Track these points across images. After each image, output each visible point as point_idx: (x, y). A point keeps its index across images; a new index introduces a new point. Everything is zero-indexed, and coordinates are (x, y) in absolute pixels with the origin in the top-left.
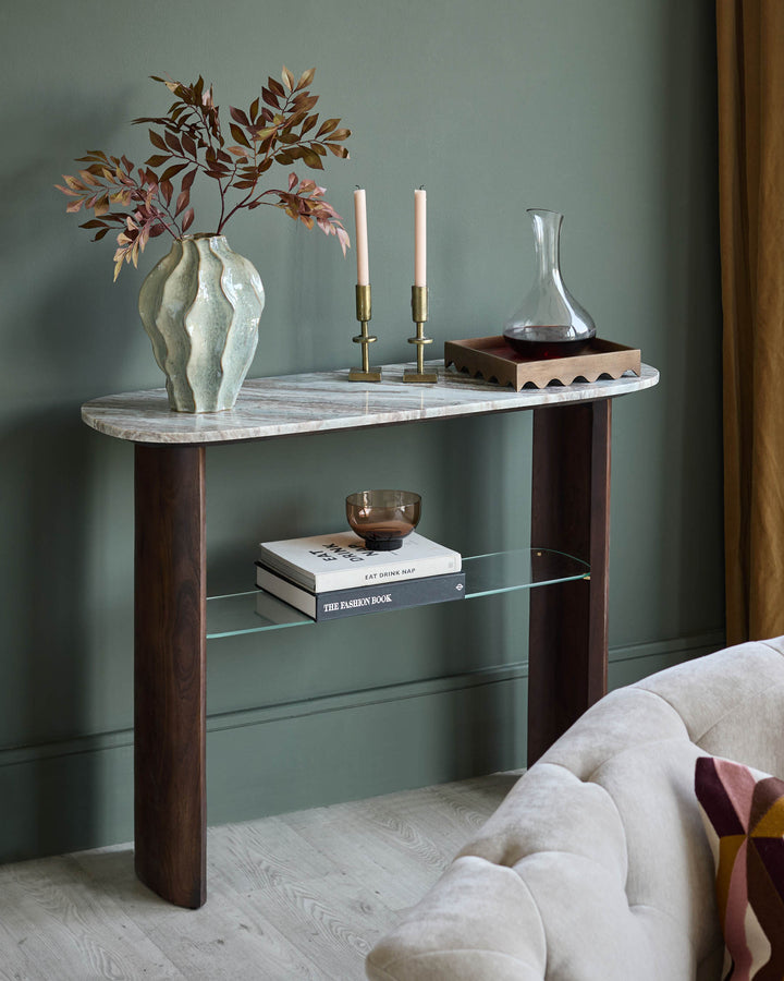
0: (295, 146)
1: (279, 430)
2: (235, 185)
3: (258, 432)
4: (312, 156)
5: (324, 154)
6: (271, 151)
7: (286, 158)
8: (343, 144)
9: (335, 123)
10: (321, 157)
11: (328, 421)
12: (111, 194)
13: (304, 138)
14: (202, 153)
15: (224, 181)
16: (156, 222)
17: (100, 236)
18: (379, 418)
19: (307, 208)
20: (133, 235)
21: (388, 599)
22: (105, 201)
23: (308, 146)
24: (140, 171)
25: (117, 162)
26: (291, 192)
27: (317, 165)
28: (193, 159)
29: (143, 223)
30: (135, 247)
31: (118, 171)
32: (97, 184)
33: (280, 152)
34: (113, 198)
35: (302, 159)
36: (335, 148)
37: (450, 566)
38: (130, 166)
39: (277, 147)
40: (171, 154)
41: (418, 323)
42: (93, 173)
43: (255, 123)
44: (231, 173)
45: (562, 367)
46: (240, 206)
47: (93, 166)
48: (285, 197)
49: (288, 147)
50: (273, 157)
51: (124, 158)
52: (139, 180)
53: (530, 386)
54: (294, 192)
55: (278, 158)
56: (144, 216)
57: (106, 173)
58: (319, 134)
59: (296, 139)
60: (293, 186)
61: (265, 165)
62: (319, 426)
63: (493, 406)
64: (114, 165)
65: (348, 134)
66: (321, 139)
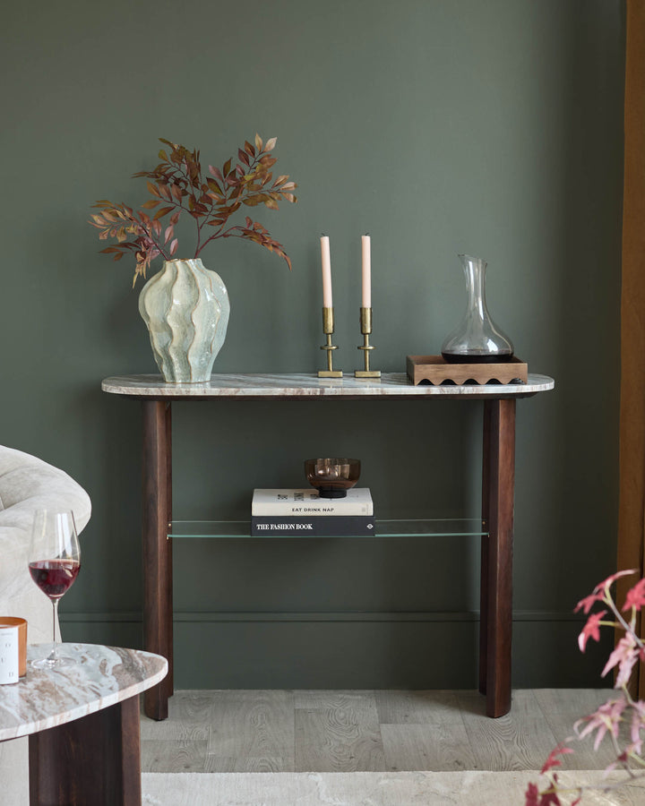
2: (209, 223)
15: (201, 220)
17: (118, 258)
18: (285, 391)
21: (309, 527)
26: (249, 229)
28: (178, 203)
30: (145, 264)
33: (247, 198)
37: (364, 510)
41: (365, 334)
44: (208, 213)
45: (453, 370)
46: (211, 239)
48: (246, 233)
50: (241, 202)
53: (426, 382)
61: (235, 207)
63: (382, 391)
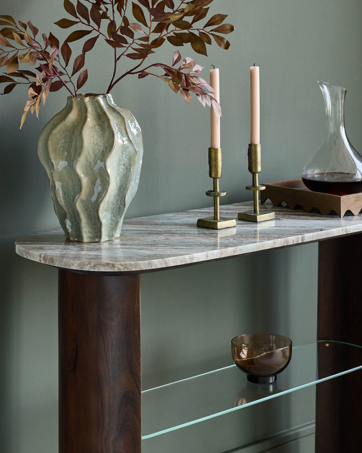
0: (186, 31)
1: (207, 256)
2: (128, 56)
3: (193, 258)
4: (199, 43)
5: (210, 42)
6: (165, 32)
7: (177, 40)
8: (227, 37)
9: (223, 17)
10: (207, 45)
11: (241, 247)
12: (20, 54)
13: (195, 25)
14: (105, 23)
15: (120, 51)
16: (56, 79)
17: (8, 90)
19: (188, 83)
20: (38, 89)
22: (15, 61)
23: (197, 33)
24: (44, 36)
25: (25, 26)
26: (173, 67)
27: (203, 51)
29: (45, 80)
30: (38, 101)
31: (25, 35)
32: (8, 45)
33: (172, 34)
34: (21, 58)
35: (190, 43)
36: (220, 40)
38: (35, 31)
39: (170, 29)
40: (78, 20)
41: (254, 173)
42: (5, 36)
43: (155, 7)
44: (127, 45)
46: (129, 73)
47: (4, 29)
48: (169, 71)
49: (179, 31)
50: (165, 37)
51: (29, 23)
52: (43, 44)
54: (176, 67)
55: (170, 39)
56: (47, 75)
57: (16, 35)
58: (208, 25)
59: (188, 26)
60: (176, 62)
61: (158, 43)
62: (234, 251)
64: (23, 29)
65: (232, 29)
66: (208, 29)
